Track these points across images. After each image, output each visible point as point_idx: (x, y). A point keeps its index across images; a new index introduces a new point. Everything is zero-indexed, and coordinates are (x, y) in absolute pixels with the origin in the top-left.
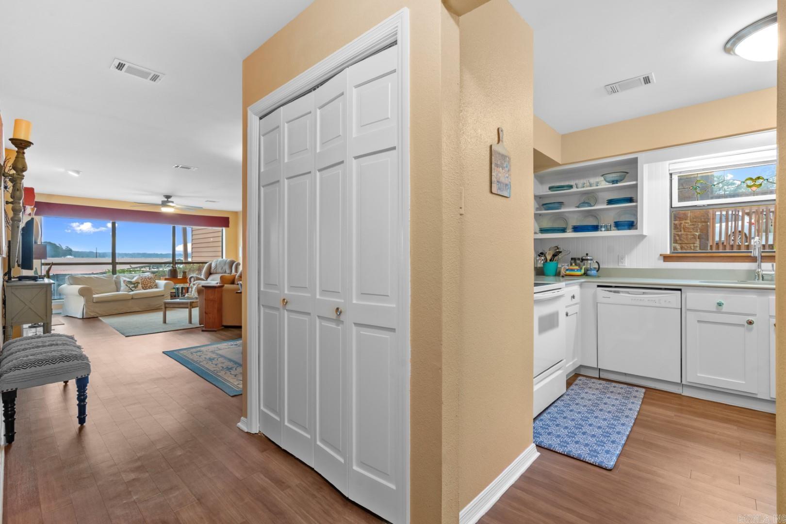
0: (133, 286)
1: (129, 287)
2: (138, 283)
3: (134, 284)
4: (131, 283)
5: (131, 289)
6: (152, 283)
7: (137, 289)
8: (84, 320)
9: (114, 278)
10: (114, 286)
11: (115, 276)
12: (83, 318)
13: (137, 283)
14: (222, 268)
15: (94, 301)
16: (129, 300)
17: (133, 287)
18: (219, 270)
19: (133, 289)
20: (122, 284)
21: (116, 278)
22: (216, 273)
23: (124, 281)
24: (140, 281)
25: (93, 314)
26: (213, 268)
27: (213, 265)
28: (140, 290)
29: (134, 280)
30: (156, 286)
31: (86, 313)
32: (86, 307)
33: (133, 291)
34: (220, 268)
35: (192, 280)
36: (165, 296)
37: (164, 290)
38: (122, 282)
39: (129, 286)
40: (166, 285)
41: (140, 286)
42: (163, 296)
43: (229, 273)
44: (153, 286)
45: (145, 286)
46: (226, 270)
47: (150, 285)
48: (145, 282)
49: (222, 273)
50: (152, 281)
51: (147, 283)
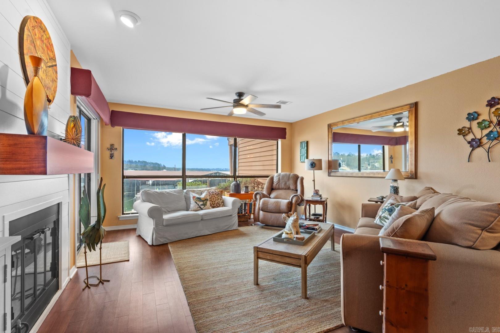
0: (202, 203)
1: (198, 205)
2: (207, 200)
3: (203, 201)
4: (199, 199)
5: (200, 207)
6: (219, 200)
7: (206, 207)
8: (154, 247)
9: (184, 193)
10: (183, 203)
11: (185, 191)
12: (153, 245)
13: (205, 199)
14: (285, 184)
15: (164, 224)
16: (200, 221)
18: (282, 186)
19: (202, 207)
20: (192, 201)
21: (186, 193)
22: (279, 189)
23: (194, 197)
24: (208, 198)
25: (162, 241)
26: (275, 184)
27: (275, 180)
28: (209, 208)
29: (203, 196)
30: (223, 204)
31: (156, 239)
32: (156, 232)
33: (202, 209)
34: (284, 183)
35: (258, 197)
36: (233, 216)
37: (232, 209)
38: (192, 199)
39: (198, 203)
40: (234, 203)
41: (208, 203)
42: (231, 215)
43: (293, 190)
44: (220, 204)
45: (213, 204)
46: (290, 186)
47: (218, 203)
48: (213, 199)
49: (285, 189)
50: (219, 198)
51: (215, 200)
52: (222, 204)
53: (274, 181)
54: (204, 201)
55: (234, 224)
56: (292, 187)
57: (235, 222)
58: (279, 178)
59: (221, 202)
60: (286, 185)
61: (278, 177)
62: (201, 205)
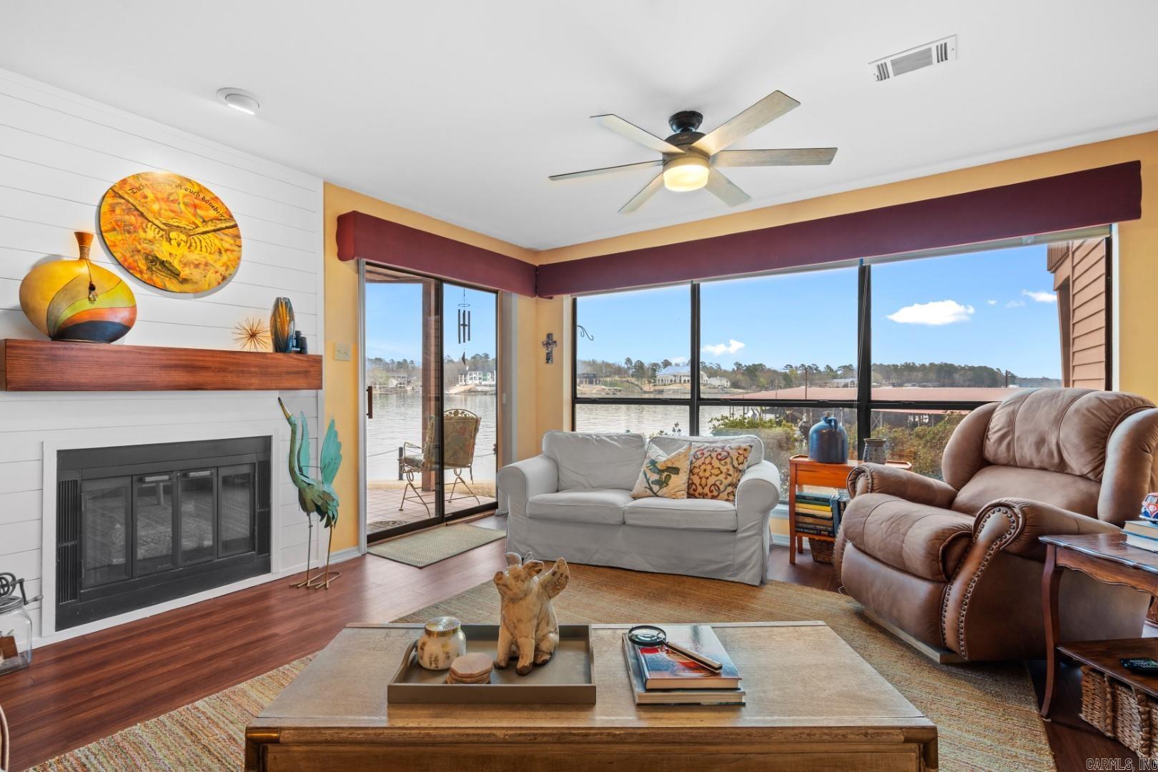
0: (655, 477)
2: (676, 471)
5: (651, 489)
6: (722, 477)
7: (665, 490)
9: (646, 446)
11: (649, 439)
13: (668, 469)
14: (1041, 442)
16: (618, 526)
17: (656, 482)
18: (1026, 450)
19: (656, 488)
22: (1011, 464)
24: (685, 465)
26: (993, 437)
27: (997, 422)
28: (675, 497)
32: (511, 527)
33: (656, 495)
34: (1032, 439)
36: (739, 536)
37: (735, 511)
38: (646, 463)
40: (745, 492)
41: (679, 481)
42: (729, 532)
43: (1083, 477)
44: (722, 488)
45: (700, 485)
46: (1065, 455)
47: (714, 485)
48: (705, 470)
49: (1043, 469)
50: (724, 469)
51: (707, 474)
52: (730, 489)
53: (992, 425)
54: (663, 471)
55: (743, 566)
56: (1078, 462)
57: (750, 557)
58: (1014, 413)
59: (726, 482)
60: (1045, 450)
61: (1011, 408)
62: (652, 482)
